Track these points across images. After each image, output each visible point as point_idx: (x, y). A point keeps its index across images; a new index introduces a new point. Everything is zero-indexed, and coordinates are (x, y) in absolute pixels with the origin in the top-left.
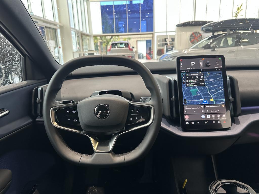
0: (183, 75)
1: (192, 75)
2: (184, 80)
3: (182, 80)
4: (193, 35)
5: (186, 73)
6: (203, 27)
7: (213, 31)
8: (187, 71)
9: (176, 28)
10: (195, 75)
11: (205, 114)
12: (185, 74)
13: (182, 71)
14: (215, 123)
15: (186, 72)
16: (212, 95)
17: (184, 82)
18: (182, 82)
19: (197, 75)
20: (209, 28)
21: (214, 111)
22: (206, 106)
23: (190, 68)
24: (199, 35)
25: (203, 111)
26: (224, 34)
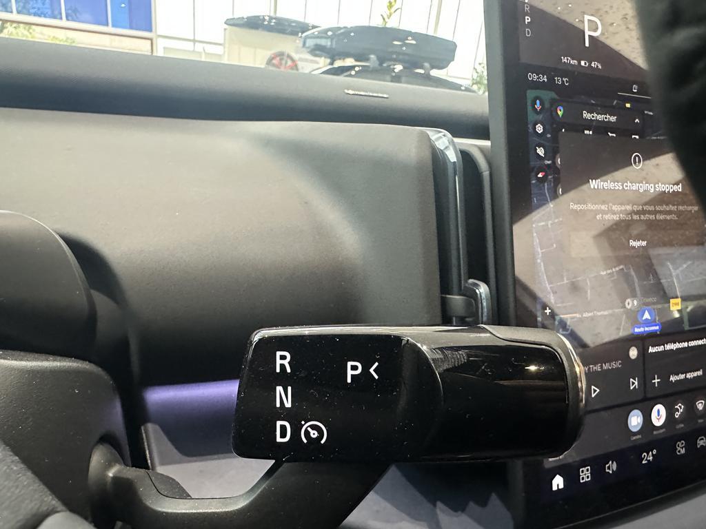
0: (538, 106)
1: (586, 115)
2: (541, 151)
3: (532, 152)
4: (274, 61)
5: (553, 95)
6: (307, 37)
7: (333, 55)
8: (559, 81)
9: (225, 29)
10: (600, 117)
11: (645, 399)
12: (547, 105)
13: (533, 77)
14: (683, 451)
15: (550, 85)
16: (678, 271)
17: (538, 163)
18: (532, 164)
19: (613, 119)
20: (323, 42)
21: (682, 377)
22: (651, 350)
23: (574, 62)
24: (289, 63)
25: (634, 383)
26: (358, 66)
